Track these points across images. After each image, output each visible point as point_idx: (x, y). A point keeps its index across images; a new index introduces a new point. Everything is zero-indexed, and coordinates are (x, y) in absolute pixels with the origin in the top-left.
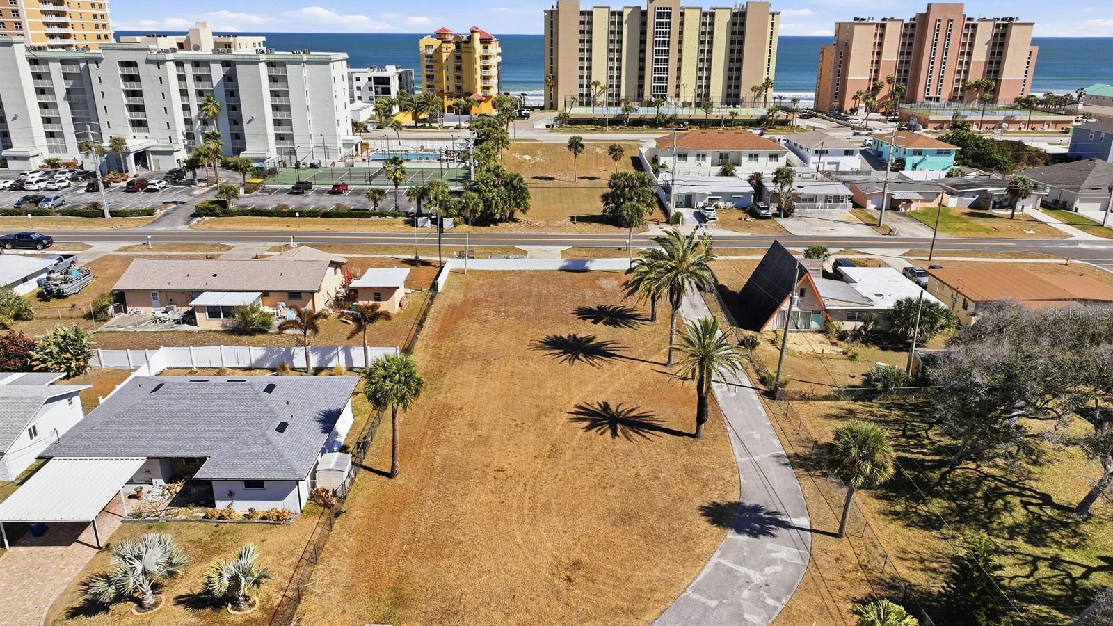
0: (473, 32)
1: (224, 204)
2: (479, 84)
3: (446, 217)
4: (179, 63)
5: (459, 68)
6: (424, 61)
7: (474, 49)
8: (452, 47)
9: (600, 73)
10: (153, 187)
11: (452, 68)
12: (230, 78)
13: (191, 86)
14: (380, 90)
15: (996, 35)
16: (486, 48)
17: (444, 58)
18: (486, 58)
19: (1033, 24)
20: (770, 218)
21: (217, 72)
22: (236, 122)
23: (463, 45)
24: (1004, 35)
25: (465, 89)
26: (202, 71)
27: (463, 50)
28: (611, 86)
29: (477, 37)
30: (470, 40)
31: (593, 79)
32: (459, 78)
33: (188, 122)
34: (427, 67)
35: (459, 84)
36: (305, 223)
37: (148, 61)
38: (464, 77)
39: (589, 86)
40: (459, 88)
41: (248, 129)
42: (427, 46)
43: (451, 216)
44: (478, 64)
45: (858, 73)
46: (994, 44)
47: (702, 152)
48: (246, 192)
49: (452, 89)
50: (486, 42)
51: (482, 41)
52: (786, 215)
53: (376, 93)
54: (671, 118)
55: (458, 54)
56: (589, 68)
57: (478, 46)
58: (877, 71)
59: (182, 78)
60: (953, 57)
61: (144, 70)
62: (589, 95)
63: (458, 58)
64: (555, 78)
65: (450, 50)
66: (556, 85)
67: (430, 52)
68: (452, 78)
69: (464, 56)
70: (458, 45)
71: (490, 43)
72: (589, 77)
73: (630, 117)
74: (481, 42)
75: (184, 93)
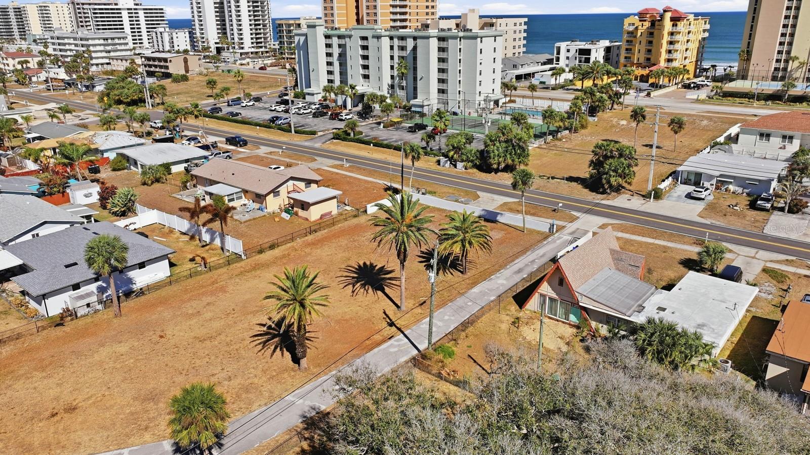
0: (665, 11)
2: (664, 56)
3: (459, 162)
4: (391, 38)
5: (650, 42)
6: (625, 37)
7: (664, 26)
8: (647, 24)
11: (644, 42)
12: (415, 48)
13: (396, 53)
14: (583, 59)
16: (675, 25)
17: (639, 34)
18: (673, 34)
21: (410, 44)
22: (414, 79)
23: (656, 23)
25: (652, 61)
26: (402, 43)
27: (657, 27)
29: (668, 15)
30: (662, 16)
31: (793, 54)
32: (649, 51)
33: (392, 77)
34: (628, 41)
35: (649, 56)
37: (373, 37)
38: (653, 51)
39: (787, 61)
40: (648, 59)
41: (420, 84)
42: (630, 24)
43: (463, 161)
44: (666, 38)
47: (788, 133)
48: (384, 127)
49: (642, 60)
50: (676, 20)
51: (672, 19)
52: (792, 211)
53: (580, 61)
55: (652, 31)
56: (790, 44)
57: (668, 25)
59: (392, 48)
61: (371, 43)
62: (785, 69)
63: (651, 34)
64: (749, 53)
65: (645, 27)
66: (749, 59)
67: (631, 28)
68: (643, 51)
69: (655, 33)
70: (653, 24)
71: (679, 21)
72: (788, 52)
74: (671, 21)
75: (392, 58)
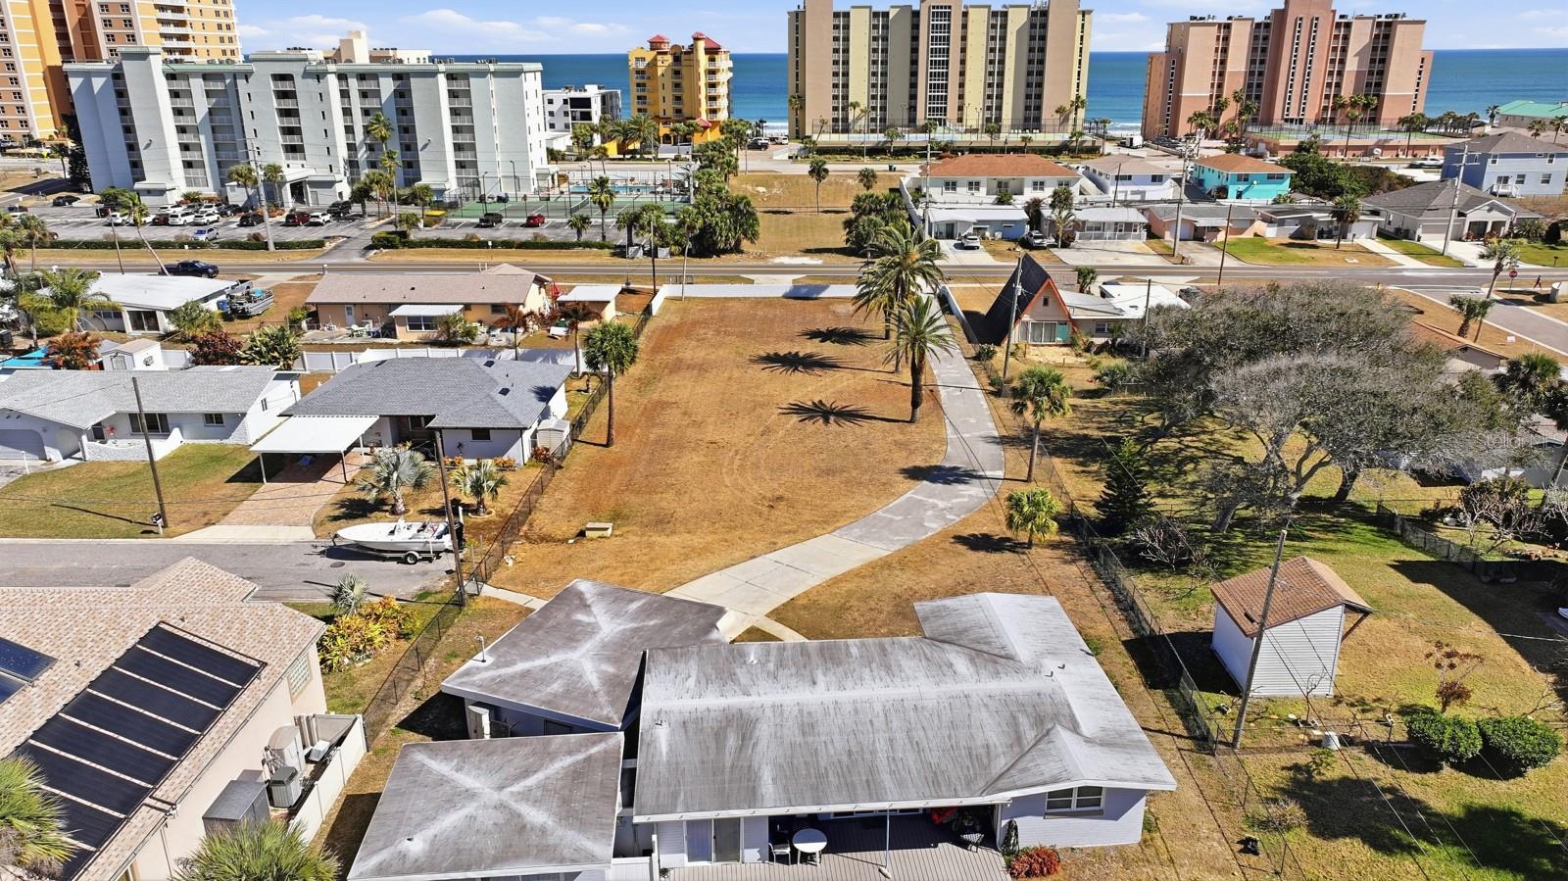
0: (696, 39)
1: (403, 235)
2: (704, 107)
3: (662, 247)
4: (342, 77)
5: (678, 86)
6: (634, 79)
7: (698, 61)
8: (669, 59)
9: (859, 90)
10: (317, 220)
11: (669, 86)
12: (402, 94)
13: (356, 104)
14: (578, 115)
15: (1377, 37)
16: (712, 60)
17: (659, 73)
18: (712, 72)
19: (1423, 22)
20: (1045, 248)
21: (387, 86)
22: (409, 147)
23: (682, 58)
24: (1387, 37)
25: (686, 112)
26: (369, 85)
27: (684, 63)
28: (874, 108)
29: (701, 45)
30: (692, 50)
32: (678, 99)
33: (351, 147)
34: (638, 85)
35: (679, 107)
36: (497, 255)
37: (307, 75)
38: (684, 97)
39: (845, 109)
40: (678, 111)
41: (423, 156)
42: (637, 59)
43: (668, 245)
44: (703, 81)
45: (1196, 89)
46: (1374, 49)
47: (974, 179)
48: (425, 226)
49: (670, 113)
50: (713, 51)
51: (708, 51)
52: (1065, 245)
53: (574, 118)
54: (946, 145)
55: (677, 68)
56: (846, 86)
57: (703, 58)
58: (1220, 86)
59: (345, 94)
60: (1320, 67)
61: (301, 85)
62: (845, 120)
63: (677, 73)
64: (801, 99)
65: (666, 64)
66: (802, 108)
67: (642, 66)
68: (670, 98)
69: (684, 71)
70: (677, 59)
71: (717, 53)
72: (846, 97)
73: (894, 145)
74: (706, 53)
75: (347, 112)
